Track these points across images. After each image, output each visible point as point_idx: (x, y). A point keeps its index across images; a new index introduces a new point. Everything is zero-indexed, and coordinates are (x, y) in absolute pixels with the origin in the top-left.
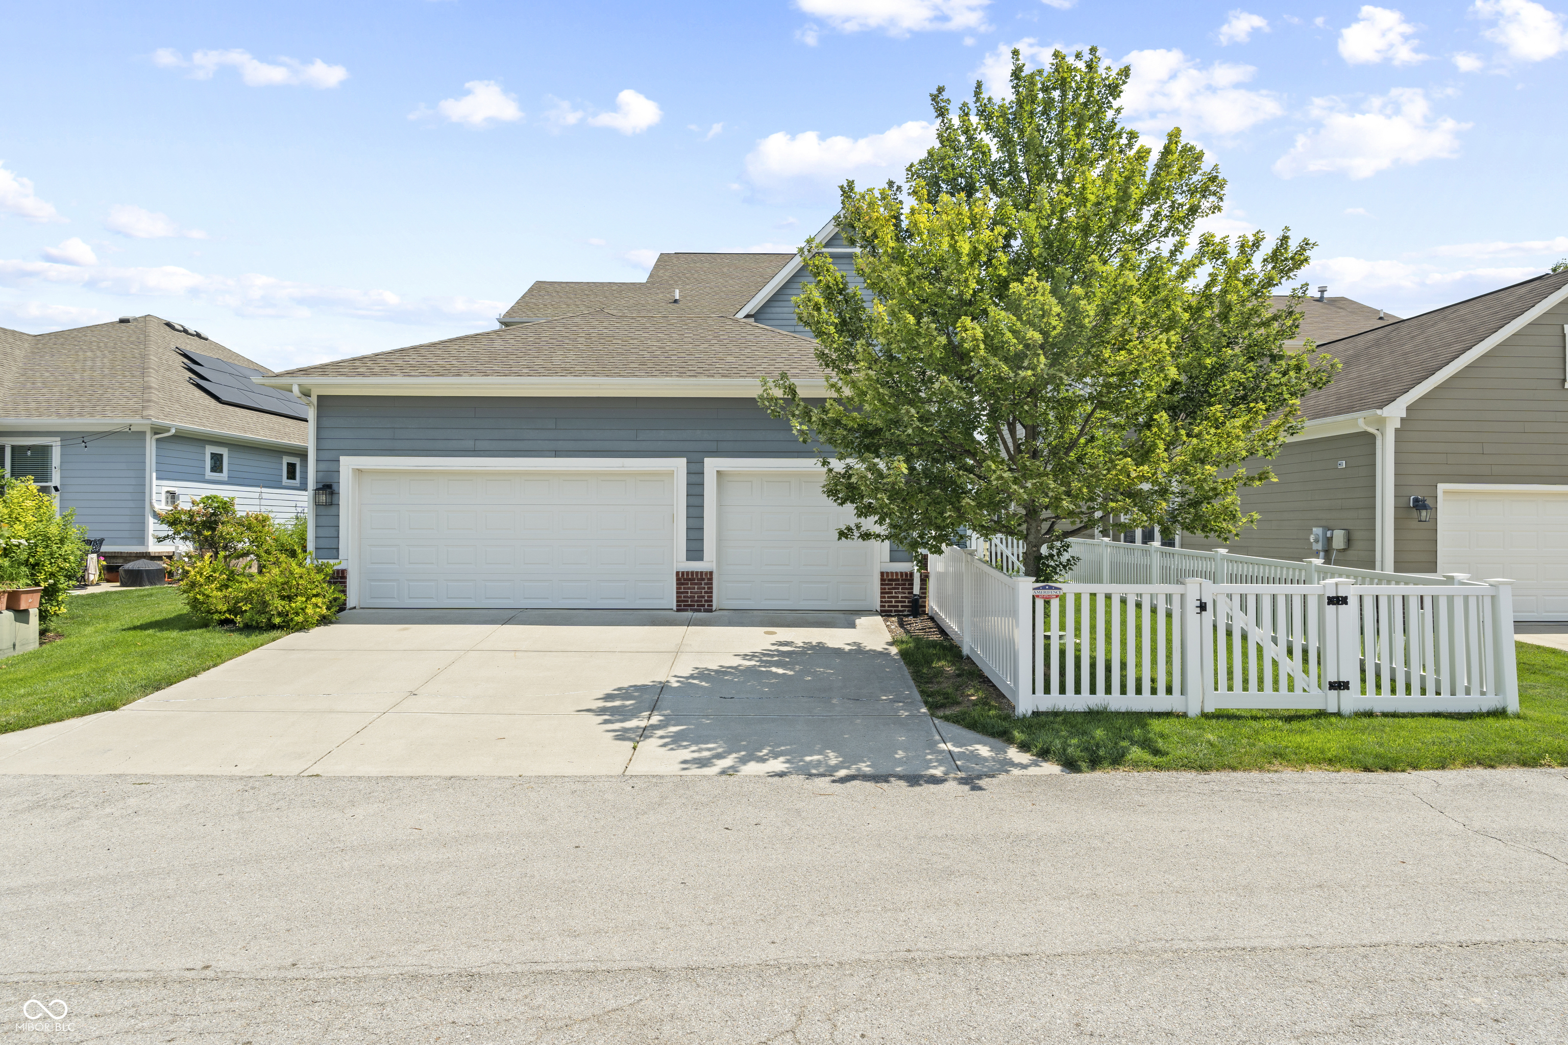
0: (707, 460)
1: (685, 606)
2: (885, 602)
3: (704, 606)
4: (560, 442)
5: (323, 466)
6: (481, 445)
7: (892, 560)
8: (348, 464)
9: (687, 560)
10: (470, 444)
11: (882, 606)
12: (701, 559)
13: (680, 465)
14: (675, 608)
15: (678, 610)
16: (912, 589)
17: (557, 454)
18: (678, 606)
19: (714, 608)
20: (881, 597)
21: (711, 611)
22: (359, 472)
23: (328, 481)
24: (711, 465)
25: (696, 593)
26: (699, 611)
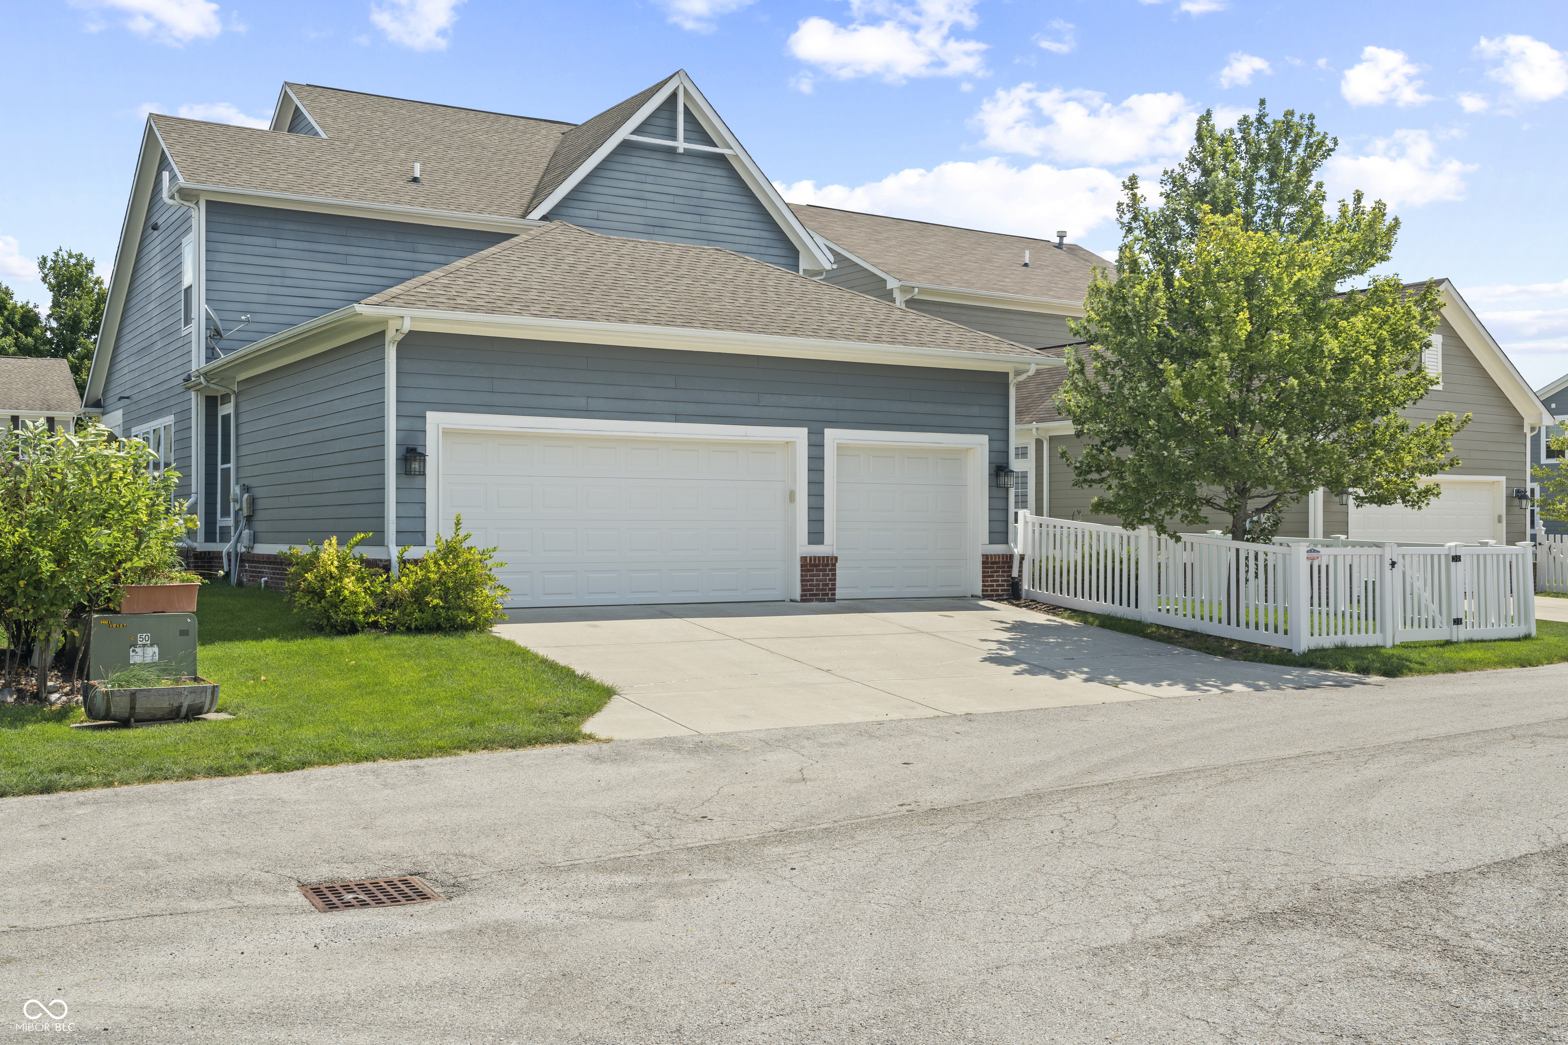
0: (827, 431)
1: (811, 595)
2: (988, 586)
3: (827, 594)
4: (681, 404)
5: (406, 423)
6: (595, 404)
7: (991, 542)
8: (436, 421)
9: (810, 543)
10: (581, 402)
11: (983, 591)
12: (822, 543)
13: (800, 435)
14: (798, 598)
15: (802, 601)
16: (1010, 572)
17: (678, 418)
18: (802, 596)
19: (837, 597)
20: (983, 581)
21: (834, 600)
22: (448, 433)
23: (411, 443)
24: (832, 436)
25: (821, 581)
26: (823, 600)
